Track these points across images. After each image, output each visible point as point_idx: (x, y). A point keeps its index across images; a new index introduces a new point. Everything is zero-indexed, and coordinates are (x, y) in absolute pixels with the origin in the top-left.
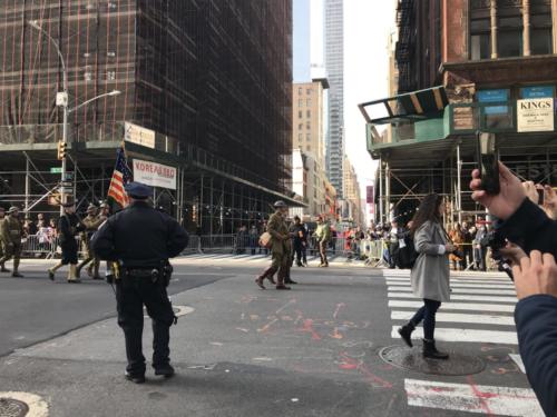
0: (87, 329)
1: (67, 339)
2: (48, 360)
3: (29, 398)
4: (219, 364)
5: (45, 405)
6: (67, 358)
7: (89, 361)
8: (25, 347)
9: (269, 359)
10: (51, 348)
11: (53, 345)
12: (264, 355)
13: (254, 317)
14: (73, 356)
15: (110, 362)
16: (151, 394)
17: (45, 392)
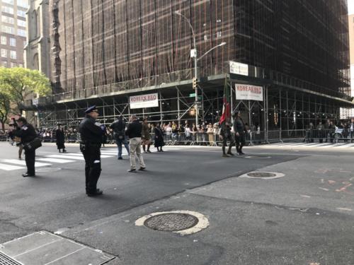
0: (220, 182)
1: (211, 187)
2: (204, 196)
3: (198, 215)
4: (311, 209)
5: (207, 220)
6: (213, 196)
7: (226, 199)
8: (190, 189)
9: (350, 210)
10: (203, 190)
11: (204, 189)
12: (344, 207)
13: (331, 182)
14: (216, 196)
15: (238, 201)
16: (267, 222)
17: (205, 213)
